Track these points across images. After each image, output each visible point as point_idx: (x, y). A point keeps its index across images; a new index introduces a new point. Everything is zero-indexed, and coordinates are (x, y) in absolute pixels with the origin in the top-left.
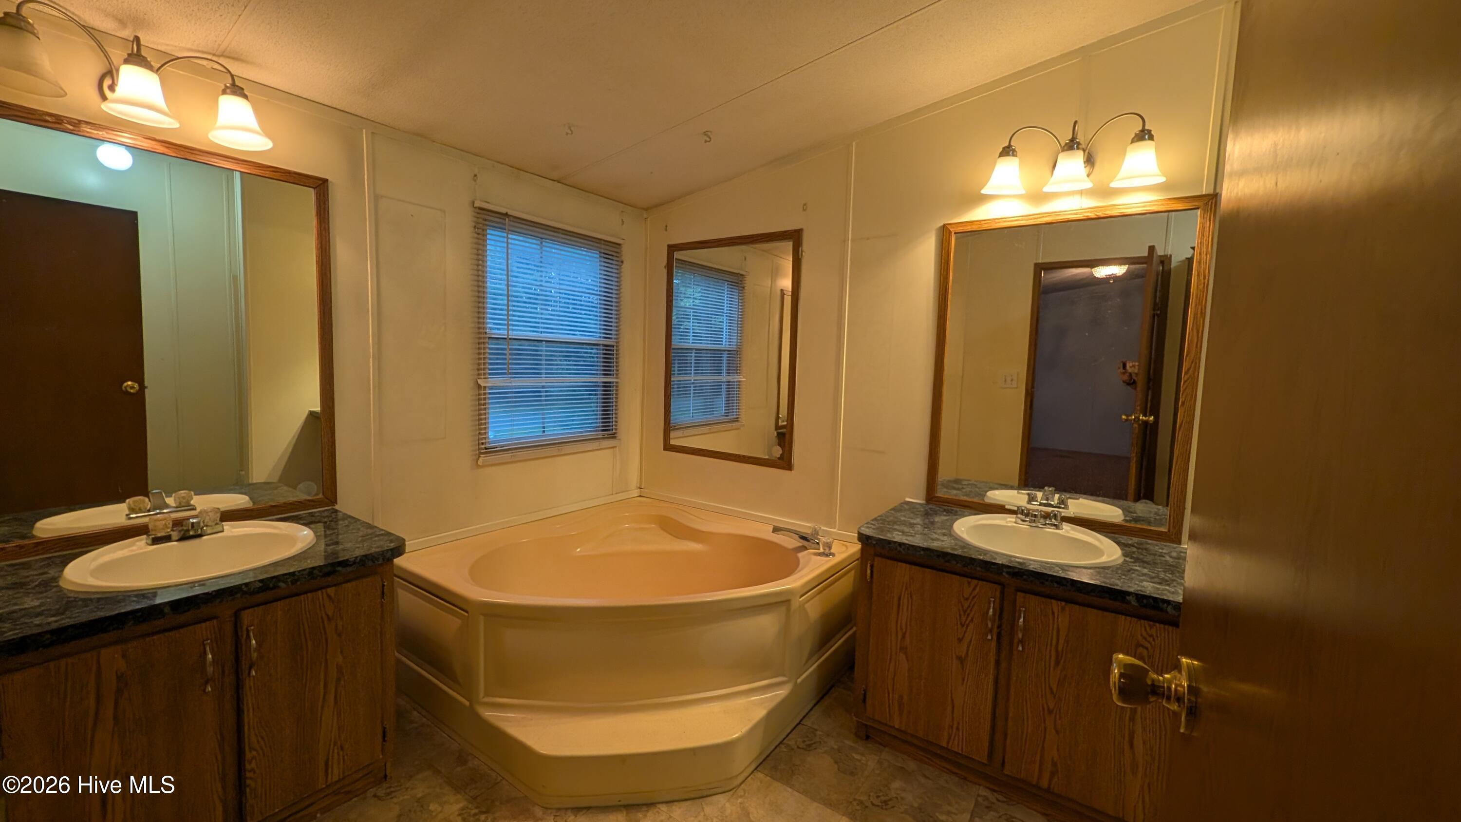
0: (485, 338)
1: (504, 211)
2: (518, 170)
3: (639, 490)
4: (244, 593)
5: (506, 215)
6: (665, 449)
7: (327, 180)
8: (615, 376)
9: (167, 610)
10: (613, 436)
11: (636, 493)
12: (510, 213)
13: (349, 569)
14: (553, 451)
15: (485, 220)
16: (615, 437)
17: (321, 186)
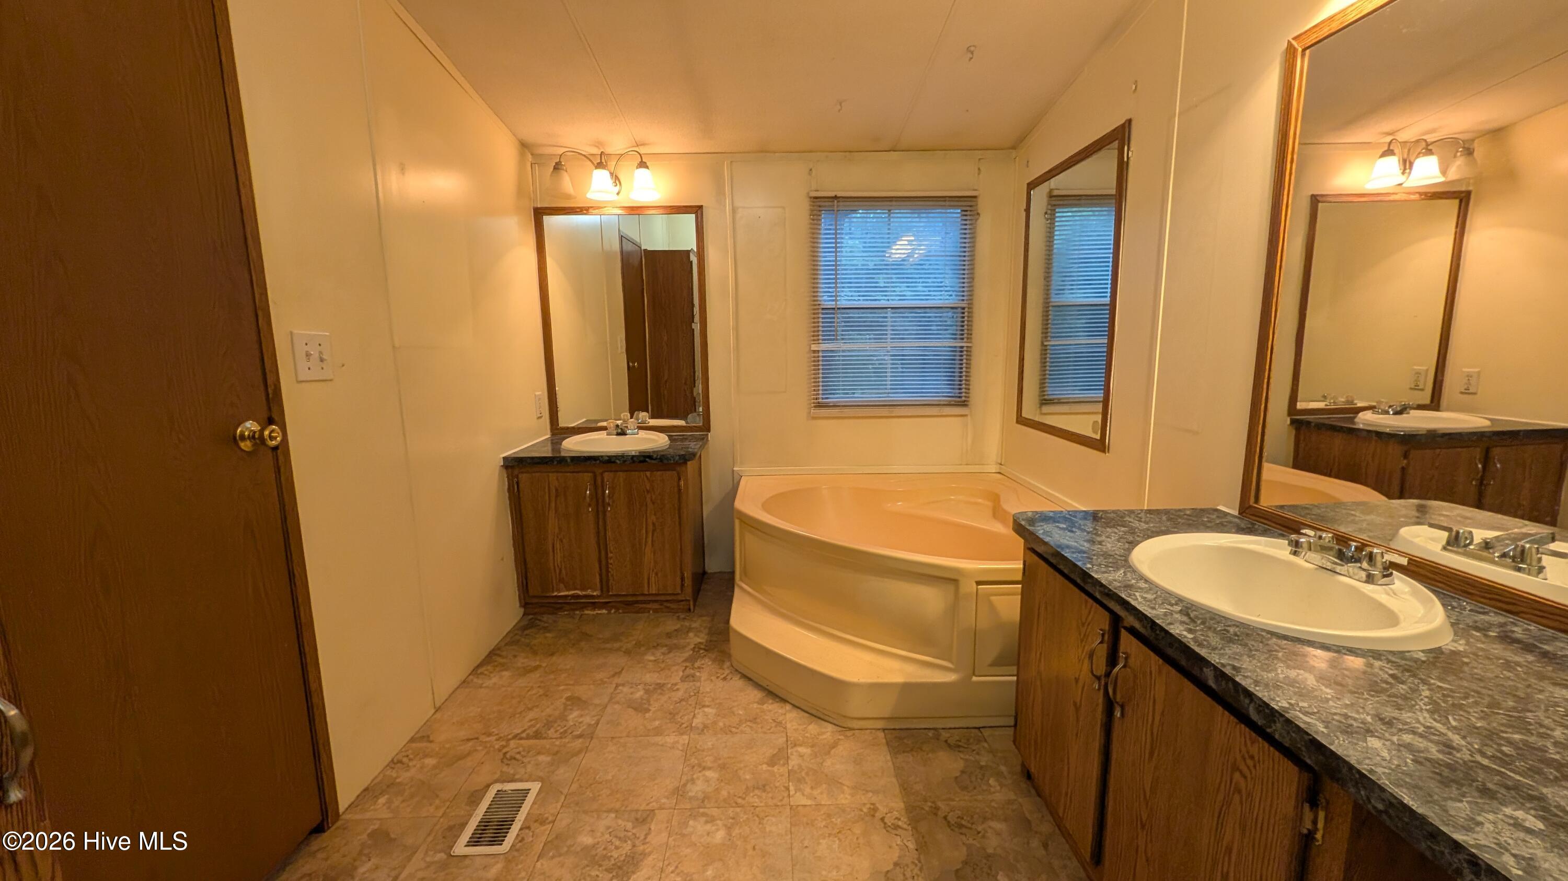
0: (818, 309)
1: (832, 194)
2: (849, 152)
3: (998, 466)
4: (600, 461)
5: (836, 197)
6: (1018, 422)
7: (702, 206)
8: (965, 340)
9: (569, 460)
10: (964, 404)
11: (993, 468)
12: (839, 194)
13: (653, 461)
14: (884, 412)
15: (820, 206)
16: (966, 405)
17: (697, 210)
